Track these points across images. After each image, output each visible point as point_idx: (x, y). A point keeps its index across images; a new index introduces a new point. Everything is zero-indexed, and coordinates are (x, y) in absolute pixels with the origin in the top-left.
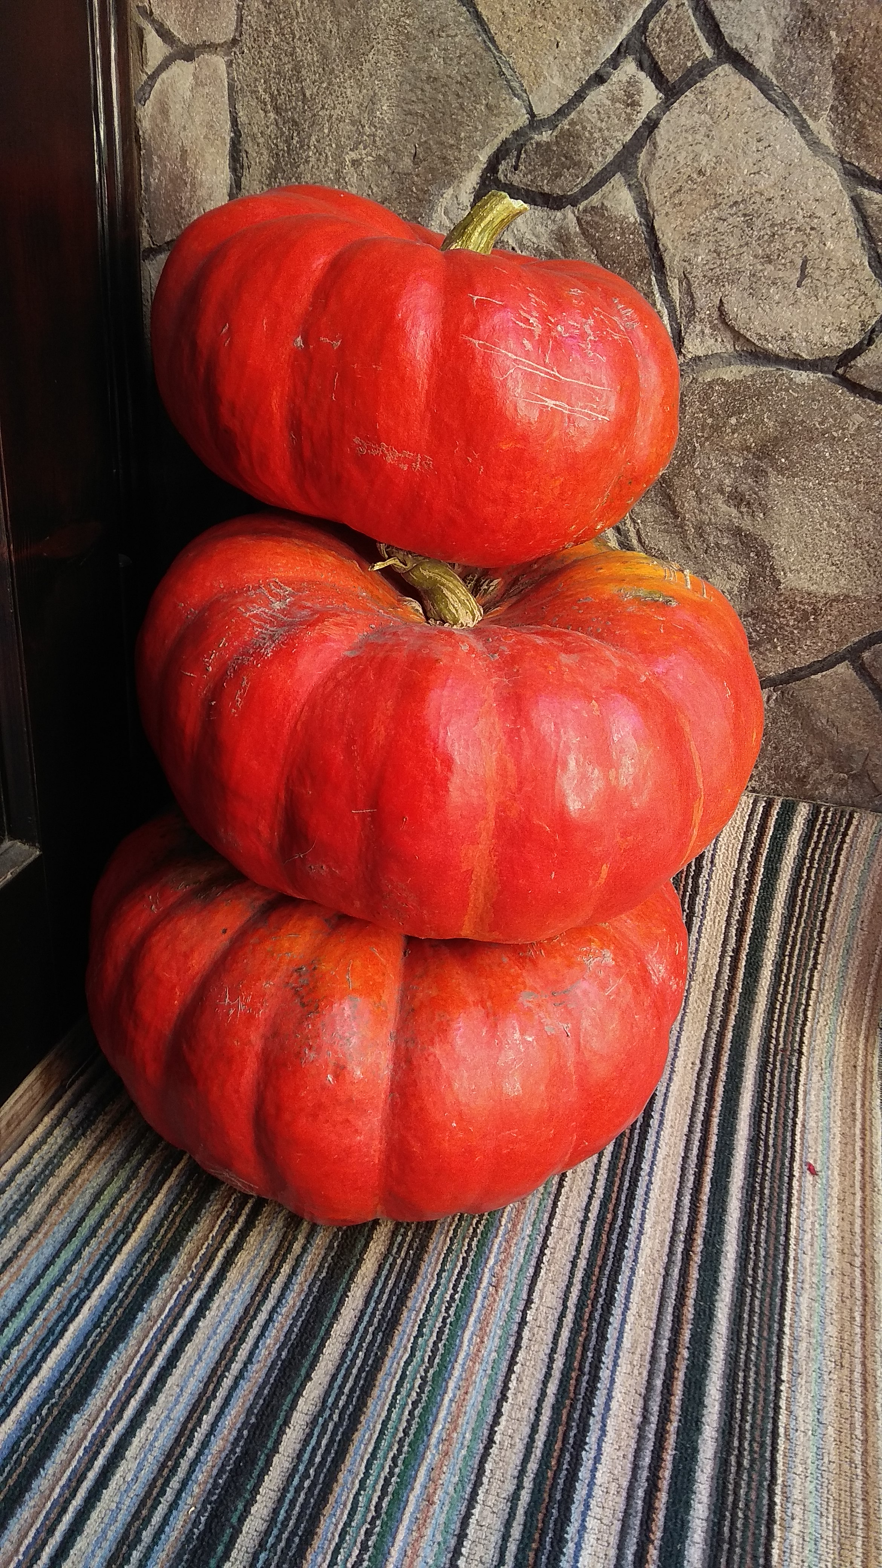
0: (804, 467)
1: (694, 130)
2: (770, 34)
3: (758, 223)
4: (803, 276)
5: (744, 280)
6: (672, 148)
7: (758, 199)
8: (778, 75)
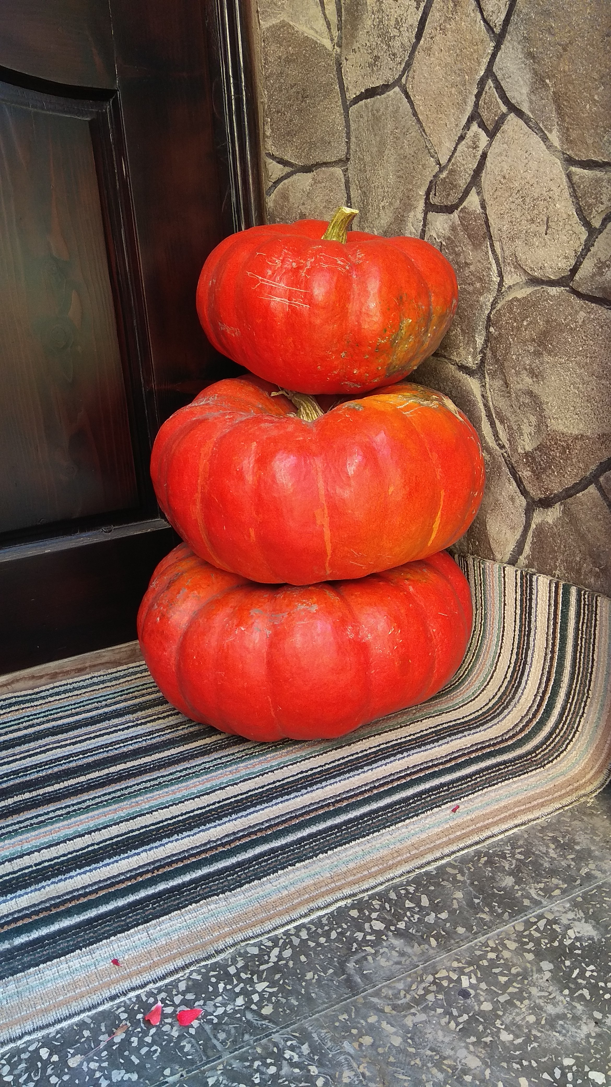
0: (559, 349)
1: (501, 154)
2: (525, 90)
3: (528, 200)
4: (548, 227)
5: (523, 236)
6: (493, 167)
7: (527, 187)
8: (532, 112)
